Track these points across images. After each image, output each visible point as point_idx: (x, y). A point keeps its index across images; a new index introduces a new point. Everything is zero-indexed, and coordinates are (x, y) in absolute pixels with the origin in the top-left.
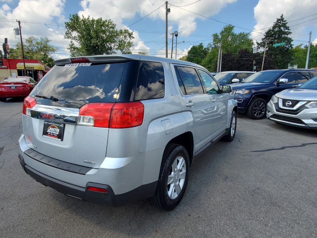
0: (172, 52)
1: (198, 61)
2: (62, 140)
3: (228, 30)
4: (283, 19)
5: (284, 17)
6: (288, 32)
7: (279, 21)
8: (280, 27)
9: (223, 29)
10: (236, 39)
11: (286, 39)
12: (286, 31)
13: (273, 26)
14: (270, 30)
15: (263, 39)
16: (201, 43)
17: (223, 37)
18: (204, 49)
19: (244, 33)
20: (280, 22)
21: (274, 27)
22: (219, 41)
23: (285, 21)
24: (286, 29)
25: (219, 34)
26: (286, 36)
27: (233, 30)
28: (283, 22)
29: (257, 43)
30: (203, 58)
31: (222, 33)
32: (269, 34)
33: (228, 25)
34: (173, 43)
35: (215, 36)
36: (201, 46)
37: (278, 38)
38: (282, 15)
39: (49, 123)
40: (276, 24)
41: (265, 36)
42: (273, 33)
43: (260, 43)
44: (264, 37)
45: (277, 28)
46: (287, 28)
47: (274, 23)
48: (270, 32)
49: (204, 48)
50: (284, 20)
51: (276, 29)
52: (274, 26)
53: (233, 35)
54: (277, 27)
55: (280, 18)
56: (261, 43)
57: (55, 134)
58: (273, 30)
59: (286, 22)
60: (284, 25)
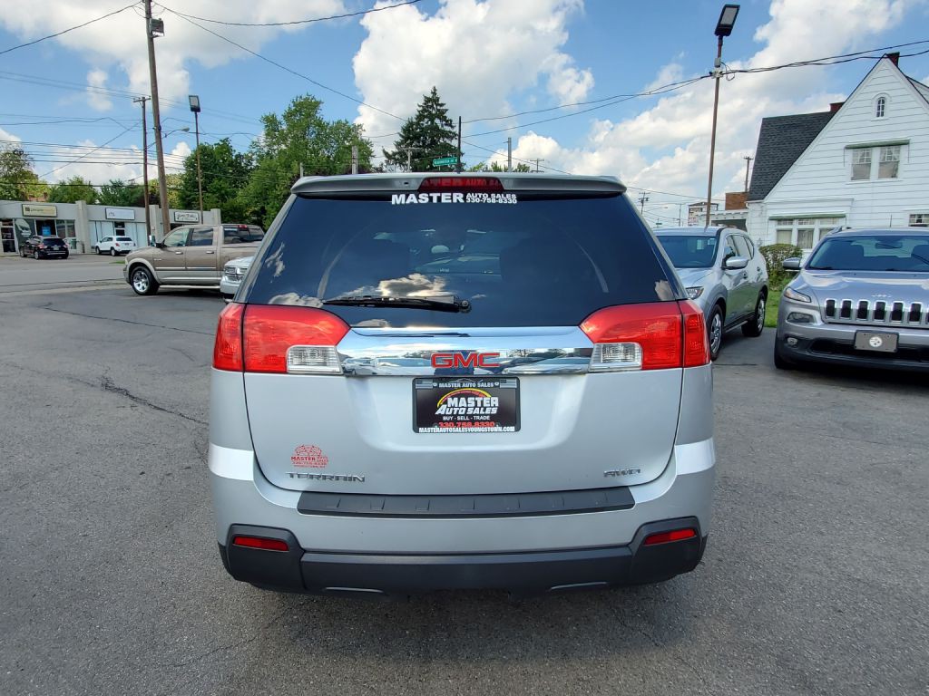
0: (146, 159)
1: (223, 192)
2: (518, 429)
3: (305, 110)
4: (438, 99)
5: (438, 95)
6: (450, 132)
7: (430, 104)
8: (431, 117)
9: (292, 105)
10: (327, 137)
11: (448, 148)
12: (447, 128)
13: (418, 113)
14: (411, 124)
15: (398, 145)
16: (227, 139)
17: (292, 126)
18: (237, 156)
19: (347, 122)
20: (432, 106)
21: (420, 117)
22: (284, 138)
23: (442, 105)
24: (446, 125)
25: (279, 118)
26: (448, 142)
27: (319, 111)
28: (439, 107)
29: (386, 154)
30: (235, 183)
31: (289, 116)
32: (411, 133)
33: (304, 97)
34: (145, 129)
35: (271, 122)
36: (225, 147)
37: (431, 144)
38: (435, 90)
39: (441, 385)
40: (424, 110)
41: (403, 137)
42: (418, 130)
43: (390, 153)
44: (399, 139)
45: (426, 120)
46: (449, 123)
47: (420, 106)
48: (412, 127)
49: (237, 153)
50: (440, 103)
51: (426, 123)
52: (420, 115)
53: (320, 124)
54: (426, 117)
55: (430, 96)
56: (394, 154)
57: (480, 415)
58: (418, 124)
59: (444, 108)
60: (441, 115)
